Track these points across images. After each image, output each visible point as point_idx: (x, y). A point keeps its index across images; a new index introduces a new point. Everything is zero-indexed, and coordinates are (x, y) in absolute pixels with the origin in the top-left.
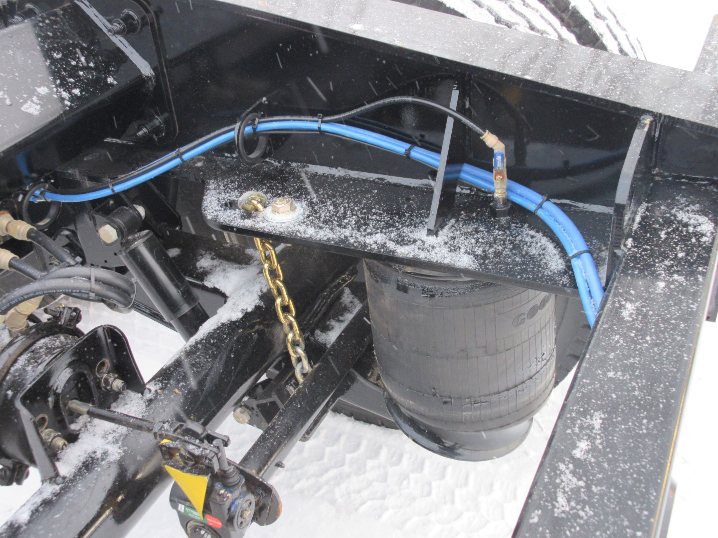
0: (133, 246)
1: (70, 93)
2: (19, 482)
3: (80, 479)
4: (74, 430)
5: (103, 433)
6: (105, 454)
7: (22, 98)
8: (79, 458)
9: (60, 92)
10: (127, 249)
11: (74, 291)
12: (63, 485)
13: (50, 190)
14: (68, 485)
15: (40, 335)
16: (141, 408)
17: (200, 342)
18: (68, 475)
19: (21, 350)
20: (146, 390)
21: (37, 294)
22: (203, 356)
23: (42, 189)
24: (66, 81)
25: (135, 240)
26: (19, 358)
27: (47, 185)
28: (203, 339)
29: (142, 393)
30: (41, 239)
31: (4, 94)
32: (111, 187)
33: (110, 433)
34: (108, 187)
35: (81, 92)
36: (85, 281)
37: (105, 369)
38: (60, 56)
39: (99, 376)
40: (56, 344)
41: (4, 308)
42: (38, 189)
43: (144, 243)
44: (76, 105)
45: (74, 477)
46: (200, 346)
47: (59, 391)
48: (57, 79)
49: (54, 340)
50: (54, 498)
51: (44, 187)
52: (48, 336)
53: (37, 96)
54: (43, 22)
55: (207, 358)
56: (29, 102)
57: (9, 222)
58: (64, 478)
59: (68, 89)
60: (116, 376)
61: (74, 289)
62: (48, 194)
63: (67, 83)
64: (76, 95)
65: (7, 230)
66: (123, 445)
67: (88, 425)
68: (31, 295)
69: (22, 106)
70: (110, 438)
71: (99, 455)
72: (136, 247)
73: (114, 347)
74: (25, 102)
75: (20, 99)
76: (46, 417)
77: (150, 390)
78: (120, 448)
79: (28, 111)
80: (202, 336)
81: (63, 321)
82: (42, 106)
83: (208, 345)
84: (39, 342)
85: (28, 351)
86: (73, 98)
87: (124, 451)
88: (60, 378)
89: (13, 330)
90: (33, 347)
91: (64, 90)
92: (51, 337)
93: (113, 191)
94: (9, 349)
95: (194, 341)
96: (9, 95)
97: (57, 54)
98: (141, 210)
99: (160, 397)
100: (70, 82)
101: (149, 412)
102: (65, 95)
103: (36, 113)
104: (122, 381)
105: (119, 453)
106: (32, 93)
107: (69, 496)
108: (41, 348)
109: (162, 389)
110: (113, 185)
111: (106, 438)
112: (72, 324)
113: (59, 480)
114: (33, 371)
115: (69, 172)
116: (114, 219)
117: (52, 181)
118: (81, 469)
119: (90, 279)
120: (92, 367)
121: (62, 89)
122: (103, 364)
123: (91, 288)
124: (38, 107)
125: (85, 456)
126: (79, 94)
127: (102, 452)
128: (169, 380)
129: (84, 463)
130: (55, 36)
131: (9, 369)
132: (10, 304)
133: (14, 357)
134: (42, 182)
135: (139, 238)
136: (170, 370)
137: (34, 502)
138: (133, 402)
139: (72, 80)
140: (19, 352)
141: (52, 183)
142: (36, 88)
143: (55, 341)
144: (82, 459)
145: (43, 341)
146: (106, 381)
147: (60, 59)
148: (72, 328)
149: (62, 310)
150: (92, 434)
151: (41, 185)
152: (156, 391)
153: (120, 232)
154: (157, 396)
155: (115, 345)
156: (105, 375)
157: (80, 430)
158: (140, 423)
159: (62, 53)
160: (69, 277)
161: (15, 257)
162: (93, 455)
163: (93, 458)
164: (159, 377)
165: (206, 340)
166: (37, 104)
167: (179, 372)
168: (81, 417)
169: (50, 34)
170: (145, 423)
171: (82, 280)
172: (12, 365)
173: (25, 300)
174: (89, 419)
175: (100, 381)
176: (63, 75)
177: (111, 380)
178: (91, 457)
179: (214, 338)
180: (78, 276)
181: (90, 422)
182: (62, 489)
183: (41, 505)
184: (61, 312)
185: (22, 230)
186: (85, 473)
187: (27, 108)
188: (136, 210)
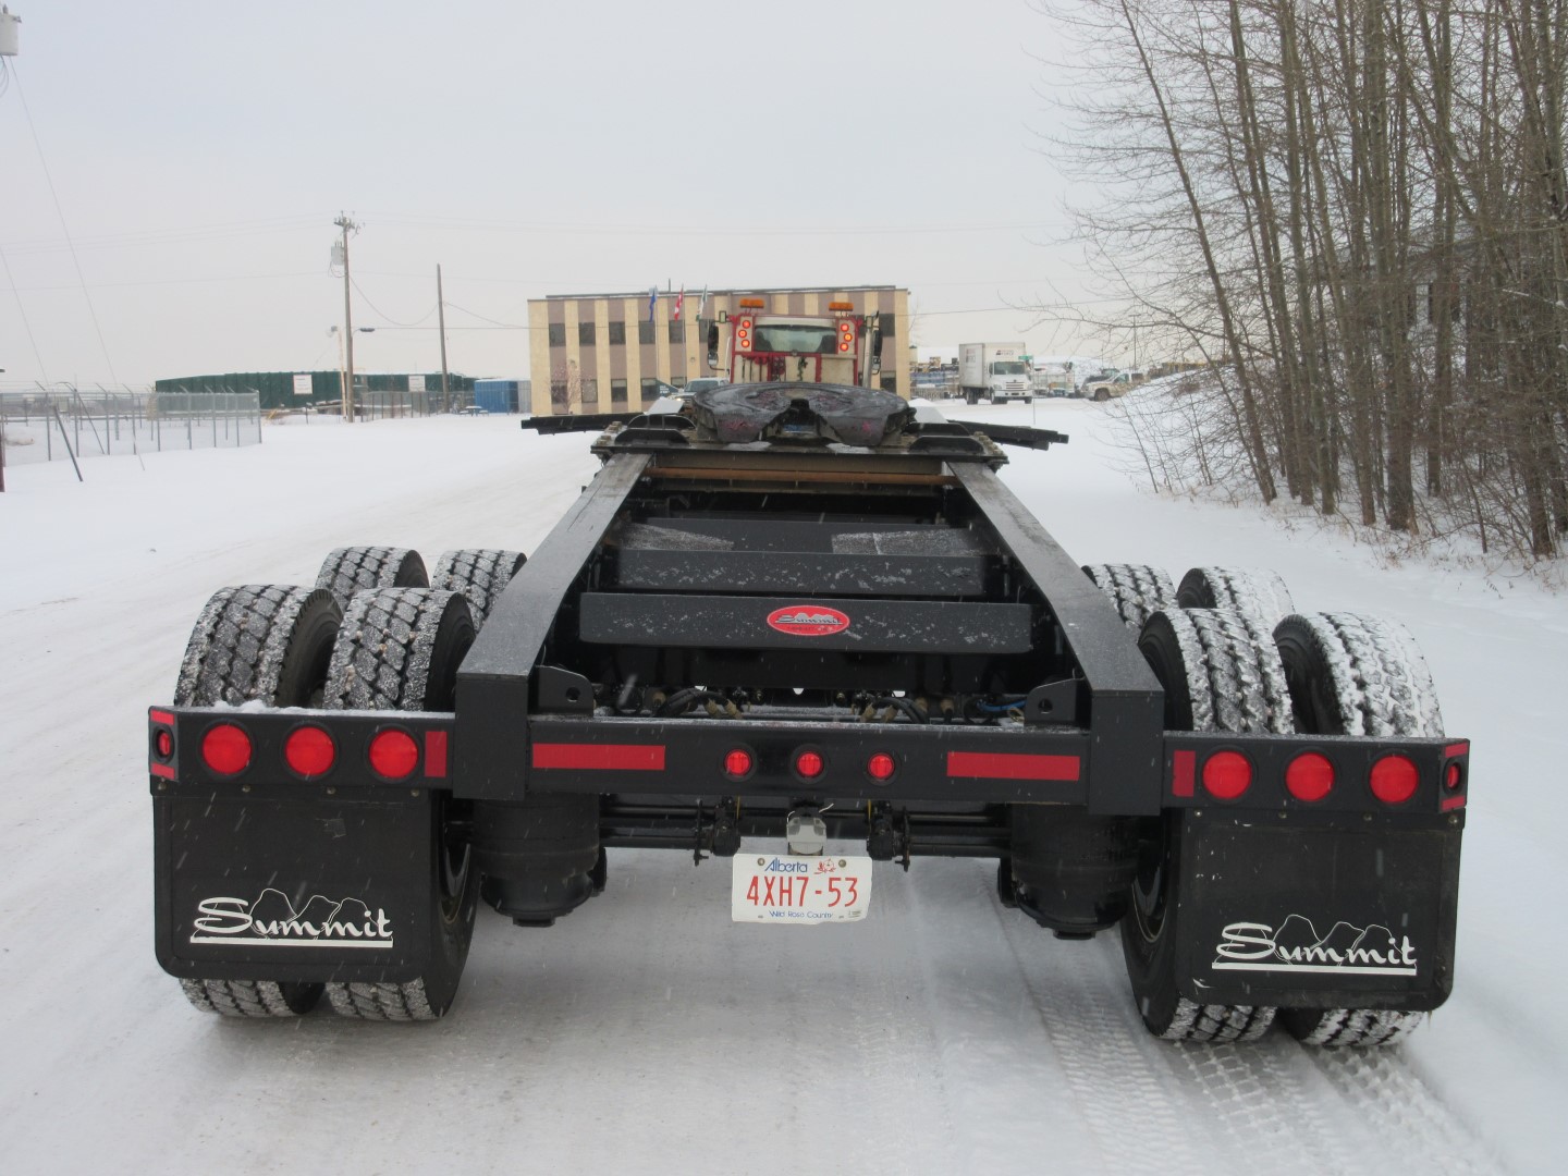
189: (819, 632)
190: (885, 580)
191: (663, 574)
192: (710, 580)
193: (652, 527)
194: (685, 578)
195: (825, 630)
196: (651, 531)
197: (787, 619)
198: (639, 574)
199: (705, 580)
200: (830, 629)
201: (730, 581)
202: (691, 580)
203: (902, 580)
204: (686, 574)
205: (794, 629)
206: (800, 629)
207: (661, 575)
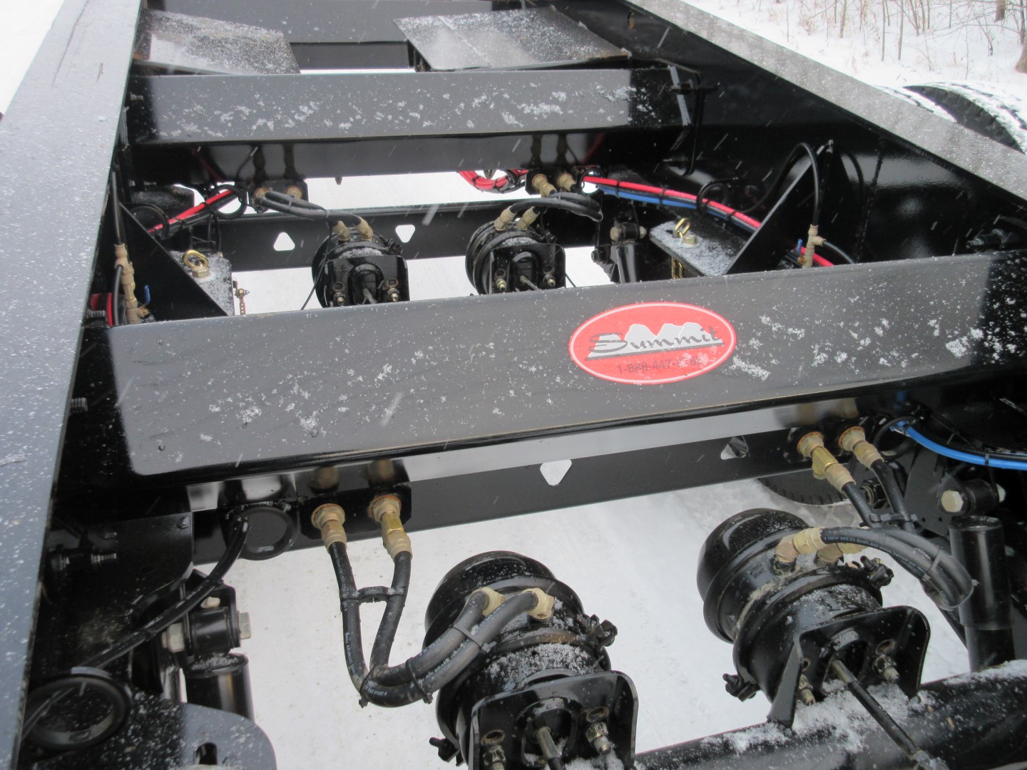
0: (972, 528)
1: (1004, 347)
2: (742, 698)
3: (808, 746)
4: (824, 690)
5: (851, 712)
6: (844, 737)
7: (952, 333)
8: (816, 723)
9: (994, 342)
10: (964, 526)
11: (911, 563)
12: (790, 740)
13: (915, 427)
14: (795, 742)
15: (845, 580)
16: (902, 713)
17: (1002, 681)
18: (798, 733)
19: (821, 585)
20: (916, 698)
21: (872, 544)
22: (997, 700)
23: (908, 422)
24: (1007, 332)
25: (977, 523)
26: (815, 591)
27: (914, 421)
28: (1005, 680)
29: (910, 697)
30: (885, 475)
31: (937, 323)
32: (987, 456)
33: (858, 718)
34: (984, 456)
35: (1016, 350)
36: (927, 559)
37: (886, 649)
38: (1012, 302)
39: (877, 653)
40: (857, 598)
41: (832, 538)
42: (905, 420)
43: (987, 531)
44: (1004, 362)
45: (804, 739)
46: (999, 686)
47: (836, 648)
48: (997, 327)
49: (855, 592)
50: (776, 747)
51: (910, 421)
52: (851, 584)
53: (969, 337)
54: (1013, 260)
55: (1001, 706)
56: (957, 340)
57: (861, 441)
58: (794, 733)
59: (1004, 342)
60: (895, 664)
61: (913, 561)
62: (910, 429)
63: (1007, 334)
64: (1009, 351)
65: (854, 447)
66: (866, 742)
67: (839, 693)
68: (864, 542)
69: (948, 342)
70: (856, 723)
71: (838, 733)
72: (976, 532)
73: (911, 636)
74: (954, 339)
75: (950, 334)
76: (809, 663)
77: (920, 700)
78: (861, 742)
79: (951, 349)
80: (1005, 676)
81: (872, 577)
82: (968, 350)
83: (1009, 691)
84: (840, 586)
85: (826, 589)
86: (1005, 353)
87: (865, 749)
88: (844, 636)
89: (821, 559)
90: (833, 588)
91: (999, 342)
92: (853, 587)
93: (987, 462)
94: (811, 577)
95: (993, 676)
96: (941, 326)
97: (1011, 300)
98: (1002, 494)
99: (928, 715)
100: (1009, 335)
101: (909, 724)
102: (998, 346)
103: (959, 355)
104: (898, 674)
105: (859, 747)
106: (964, 332)
107: (790, 755)
108: (840, 593)
109: (933, 707)
110: (991, 457)
111: (852, 720)
112: (878, 584)
113: (789, 732)
114: (823, 613)
115: (943, 415)
116: (967, 489)
117: (922, 418)
118: (813, 735)
119: (933, 559)
120: (877, 641)
121: (997, 340)
122: (888, 644)
123: (930, 569)
124: (964, 349)
125: (823, 724)
126: (1013, 351)
127: (842, 733)
128: (946, 702)
129: (819, 731)
130: (1017, 280)
131: (801, 596)
132: (839, 539)
133: (811, 587)
134: (912, 415)
135: (984, 523)
136: (951, 691)
137: (756, 735)
138: (896, 700)
139: (1013, 333)
140: (818, 585)
141: (921, 420)
142: (971, 329)
143: (857, 594)
144: (819, 725)
145: (844, 587)
146: (881, 663)
147: (1011, 305)
148: (875, 587)
149: (878, 566)
150: (839, 706)
151: (910, 417)
152: (926, 705)
153: (967, 506)
154: (925, 712)
155: (913, 634)
156: (883, 656)
157: (829, 693)
158: (902, 736)
159: (1017, 300)
160: (913, 546)
161: (853, 483)
162: (831, 730)
163: (830, 734)
164: (936, 691)
165: (1009, 683)
166: (963, 345)
167: (962, 701)
168: (836, 681)
169: (1014, 276)
170: (907, 740)
171: (924, 557)
172: (805, 594)
173: (856, 543)
174: (843, 689)
175: (875, 658)
176: (1005, 324)
177: (887, 665)
178: (828, 731)
179: (1020, 688)
180: (922, 549)
181: (842, 692)
182: (787, 743)
183: (762, 744)
184: (876, 567)
185: (869, 456)
186: (816, 743)
187: (951, 347)
188: (997, 491)
189: (685, 371)
190: (536, 111)
191: (225, 117)
192: (298, 122)
193: (179, 16)
194: (261, 122)
195: (694, 364)
196: (180, 22)
197: (608, 345)
198: (189, 119)
199: (291, 124)
200: (703, 359)
201: (328, 123)
202: (271, 124)
203: (557, 108)
204: (261, 114)
205: (631, 370)
206: (644, 367)
207: (222, 119)
